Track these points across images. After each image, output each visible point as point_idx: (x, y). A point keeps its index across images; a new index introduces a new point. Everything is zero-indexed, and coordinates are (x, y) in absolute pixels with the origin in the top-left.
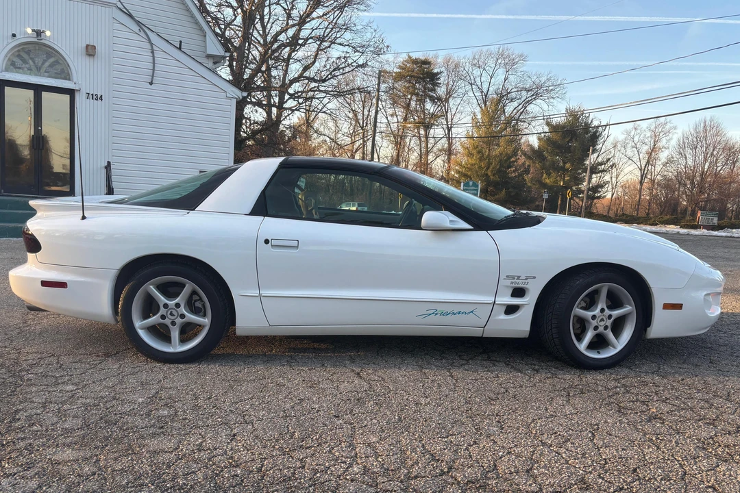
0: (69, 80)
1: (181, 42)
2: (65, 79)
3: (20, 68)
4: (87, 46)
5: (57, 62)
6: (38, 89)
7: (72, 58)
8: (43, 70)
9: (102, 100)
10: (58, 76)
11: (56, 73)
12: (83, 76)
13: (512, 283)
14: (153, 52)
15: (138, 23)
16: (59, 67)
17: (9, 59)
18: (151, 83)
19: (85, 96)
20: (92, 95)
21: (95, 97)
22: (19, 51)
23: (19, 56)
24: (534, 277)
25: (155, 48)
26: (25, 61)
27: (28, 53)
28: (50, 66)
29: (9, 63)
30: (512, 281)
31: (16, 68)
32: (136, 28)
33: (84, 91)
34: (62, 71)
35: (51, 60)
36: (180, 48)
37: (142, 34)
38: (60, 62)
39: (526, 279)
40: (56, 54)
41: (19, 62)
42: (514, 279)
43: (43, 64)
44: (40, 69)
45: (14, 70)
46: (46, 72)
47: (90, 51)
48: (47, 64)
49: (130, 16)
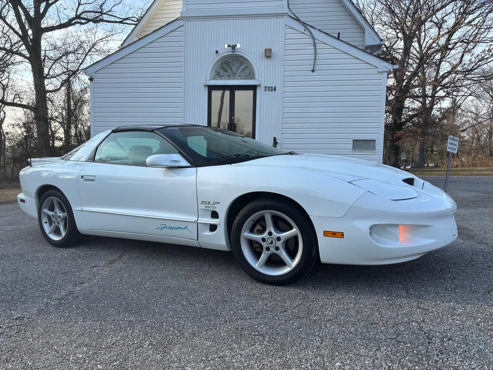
0: (254, 79)
1: (339, 33)
2: (252, 79)
3: (222, 76)
4: (266, 50)
5: (246, 67)
6: (233, 89)
7: (255, 63)
8: (237, 76)
9: (275, 90)
10: (247, 77)
11: (246, 76)
12: (263, 74)
13: (206, 207)
14: (315, 46)
15: (304, 24)
16: (247, 71)
17: (216, 71)
18: (313, 71)
19: (263, 89)
20: (269, 87)
21: (270, 89)
22: (222, 64)
23: (222, 67)
24: (219, 203)
25: (316, 41)
26: (226, 71)
27: (228, 64)
28: (242, 71)
29: (216, 73)
30: (206, 205)
31: (220, 76)
32: (302, 28)
33: (263, 85)
34: (250, 73)
35: (243, 67)
36: (338, 38)
37: (307, 32)
38: (249, 67)
39: (214, 204)
40: (246, 61)
41: (222, 72)
42: (206, 204)
43: (237, 71)
44: (235, 74)
45: (219, 78)
46: (239, 76)
47: (268, 54)
48: (240, 70)
49: (298, 20)
